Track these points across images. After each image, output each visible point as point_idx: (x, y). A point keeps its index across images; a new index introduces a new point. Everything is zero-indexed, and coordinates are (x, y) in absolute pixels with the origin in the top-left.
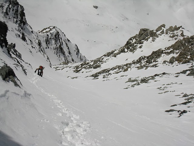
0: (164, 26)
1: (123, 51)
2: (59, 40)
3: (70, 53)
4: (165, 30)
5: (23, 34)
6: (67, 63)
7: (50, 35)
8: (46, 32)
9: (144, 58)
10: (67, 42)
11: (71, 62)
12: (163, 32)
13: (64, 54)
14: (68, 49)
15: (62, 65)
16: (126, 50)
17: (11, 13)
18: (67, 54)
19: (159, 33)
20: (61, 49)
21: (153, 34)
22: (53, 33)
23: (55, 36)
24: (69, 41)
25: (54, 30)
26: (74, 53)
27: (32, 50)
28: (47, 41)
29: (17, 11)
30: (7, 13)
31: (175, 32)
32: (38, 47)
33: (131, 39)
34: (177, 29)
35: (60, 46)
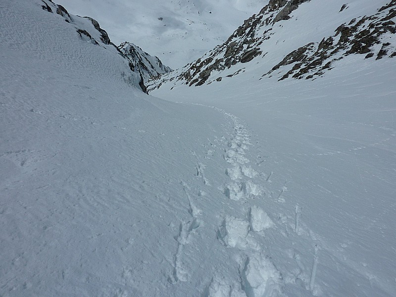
2: (137, 55)
3: (153, 67)
6: (159, 76)
10: (146, 56)
11: (164, 74)
13: (147, 70)
14: (149, 63)
15: (153, 82)
18: (150, 69)
20: (142, 64)
22: (126, 48)
23: (131, 51)
24: (147, 54)
25: (127, 45)
26: (157, 67)
35: (140, 61)
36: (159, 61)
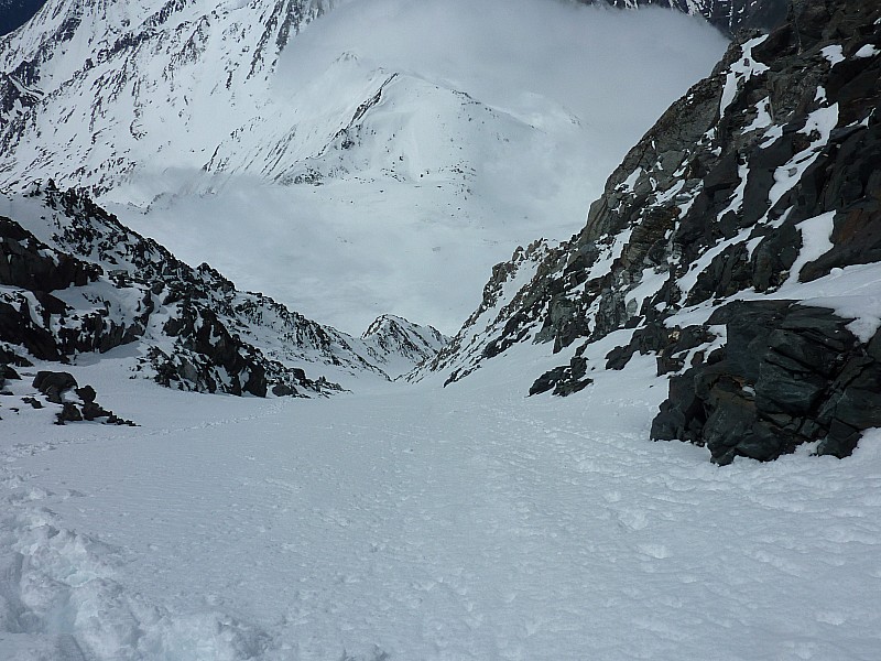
0: (520, 249)
1: (481, 310)
2: (400, 332)
3: (426, 344)
4: (523, 253)
5: (333, 357)
7: (382, 333)
8: (375, 330)
9: (505, 310)
10: (414, 329)
12: (522, 259)
13: (417, 350)
14: (421, 338)
16: (484, 308)
17: (306, 339)
18: (422, 347)
19: (517, 261)
20: (410, 344)
21: (511, 268)
22: (385, 326)
23: (391, 328)
24: (416, 326)
25: (385, 321)
26: (433, 341)
27: (353, 371)
28: (382, 343)
29: (312, 333)
30: (300, 342)
31: (537, 250)
32: (360, 363)
33: (486, 288)
34: (538, 244)
35: (406, 340)
36: (436, 331)
